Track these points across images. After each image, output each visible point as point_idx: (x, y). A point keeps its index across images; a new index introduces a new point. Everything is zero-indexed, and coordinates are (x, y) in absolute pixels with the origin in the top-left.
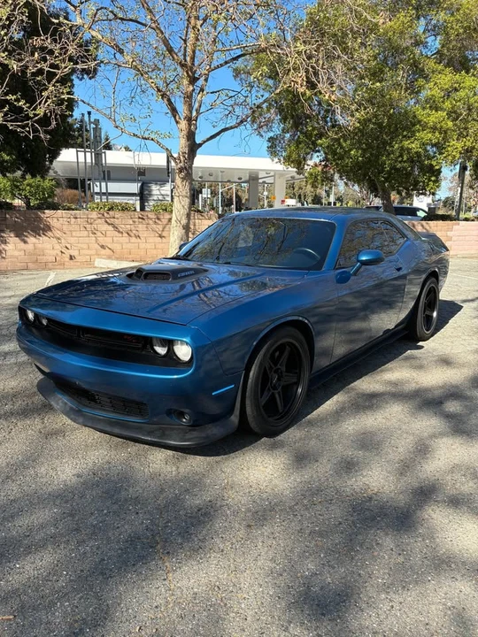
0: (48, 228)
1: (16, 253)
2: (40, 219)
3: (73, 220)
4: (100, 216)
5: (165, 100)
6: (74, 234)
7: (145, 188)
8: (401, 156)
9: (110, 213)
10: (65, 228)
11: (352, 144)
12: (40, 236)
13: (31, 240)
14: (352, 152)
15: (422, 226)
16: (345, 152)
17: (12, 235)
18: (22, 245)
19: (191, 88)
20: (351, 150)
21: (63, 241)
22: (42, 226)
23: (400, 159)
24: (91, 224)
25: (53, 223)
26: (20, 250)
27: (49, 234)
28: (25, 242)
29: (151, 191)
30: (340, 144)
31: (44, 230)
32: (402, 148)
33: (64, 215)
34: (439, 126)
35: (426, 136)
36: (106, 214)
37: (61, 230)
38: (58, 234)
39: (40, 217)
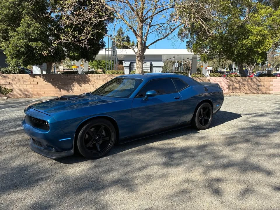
0: (89, 81)
1: (78, 90)
2: (86, 78)
3: (98, 78)
4: (109, 76)
5: (132, 30)
6: (99, 83)
7: (131, 64)
8: (242, 47)
9: (113, 75)
10: (95, 81)
11: (218, 43)
12: (86, 84)
13: (83, 85)
14: (218, 47)
15: (256, 79)
16: (215, 46)
17: (76, 83)
18: (80, 87)
19: (142, 24)
20: (217, 45)
21: (95, 86)
22: (87, 80)
23: (241, 49)
24: (105, 79)
25: (91, 79)
26: (79, 89)
27: (90, 83)
28: (81, 86)
29: (134, 66)
30: (212, 43)
31: (88, 81)
32: (242, 44)
33: (95, 76)
34: (259, 33)
35: (254, 38)
36: (111, 76)
37: (94, 82)
38: (93, 83)
39: (86, 77)
